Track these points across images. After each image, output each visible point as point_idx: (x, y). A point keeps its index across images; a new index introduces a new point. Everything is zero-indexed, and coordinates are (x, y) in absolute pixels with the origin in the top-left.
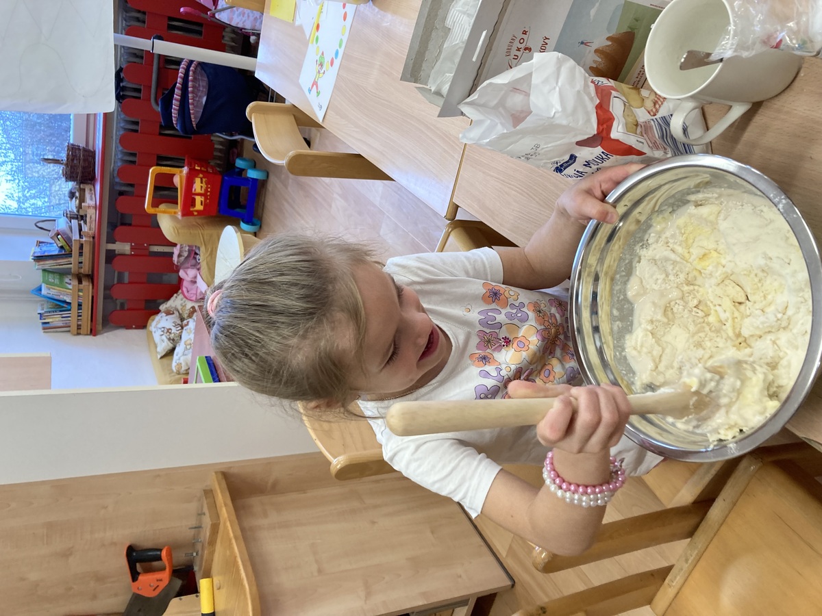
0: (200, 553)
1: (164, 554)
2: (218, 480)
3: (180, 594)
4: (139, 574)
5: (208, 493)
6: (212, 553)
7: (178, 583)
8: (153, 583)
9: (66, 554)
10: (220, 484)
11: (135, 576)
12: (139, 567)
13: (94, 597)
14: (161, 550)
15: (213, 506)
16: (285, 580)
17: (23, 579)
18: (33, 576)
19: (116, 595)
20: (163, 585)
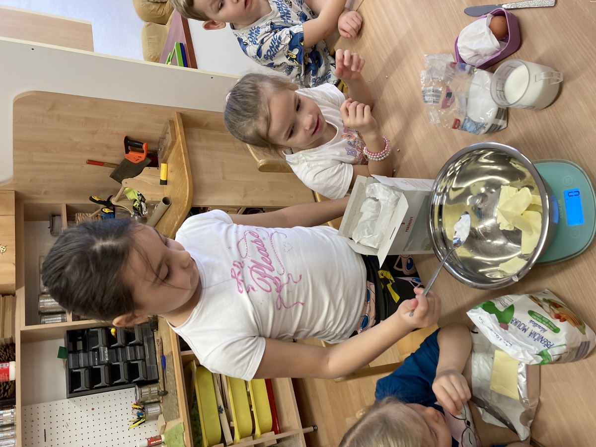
0: (162, 150)
1: (144, 146)
2: (178, 118)
3: (149, 166)
4: (129, 151)
5: (172, 122)
6: (170, 153)
7: (149, 161)
8: (135, 157)
9: (94, 133)
10: (178, 121)
11: (127, 151)
12: (129, 148)
13: (104, 155)
14: (143, 144)
15: (174, 130)
16: (206, 178)
17: (71, 140)
18: (76, 139)
19: (116, 156)
20: (141, 160)
